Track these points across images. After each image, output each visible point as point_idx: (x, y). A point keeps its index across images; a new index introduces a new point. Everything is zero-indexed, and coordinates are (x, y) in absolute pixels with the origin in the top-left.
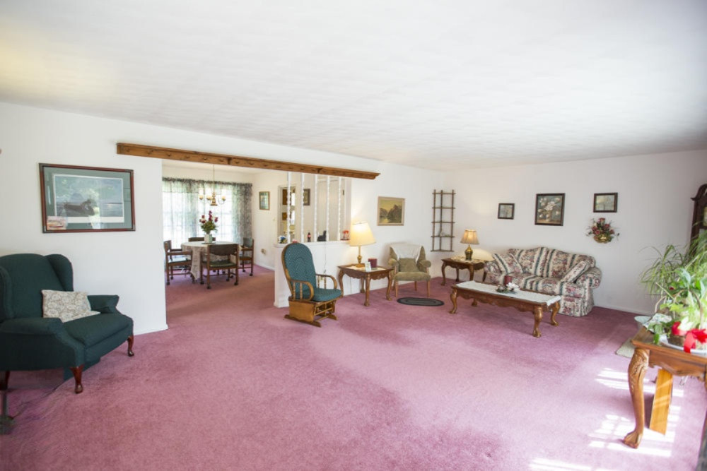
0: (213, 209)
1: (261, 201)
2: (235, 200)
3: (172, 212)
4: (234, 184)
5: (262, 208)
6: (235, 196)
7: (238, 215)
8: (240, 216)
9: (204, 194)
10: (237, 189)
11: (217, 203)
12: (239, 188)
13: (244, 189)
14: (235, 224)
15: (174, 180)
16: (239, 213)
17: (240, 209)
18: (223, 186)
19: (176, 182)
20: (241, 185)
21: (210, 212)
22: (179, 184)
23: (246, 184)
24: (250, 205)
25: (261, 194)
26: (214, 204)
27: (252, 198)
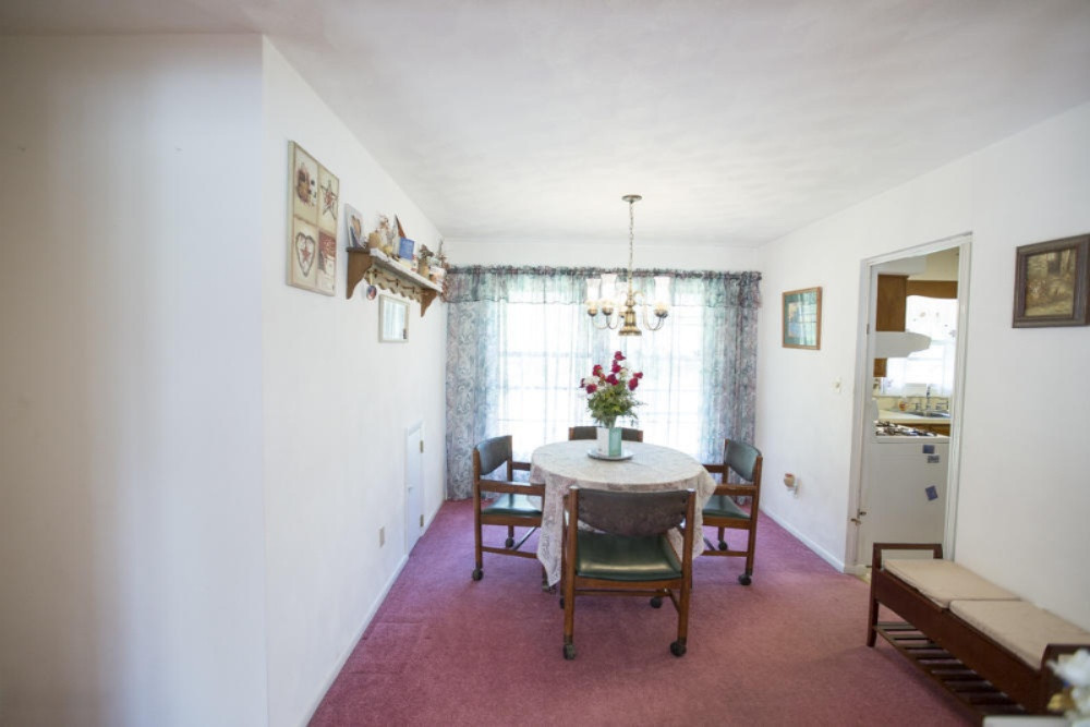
0: (630, 345)
1: (787, 322)
2: (711, 321)
3: (545, 354)
4: (709, 276)
5: (789, 341)
6: (710, 311)
7: (716, 363)
8: (721, 366)
9: (600, 296)
10: (716, 287)
11: (639, 327)
12: (722, 287)
13: (735, 287)
14: (708, 388)
15: (552, 272)
16: (721, 358)
17: (721, 347)
18: (679, 280)
19: (557, 277)
20: (728, 278)
21: (619, 356)
22: (565, 281)
23: (744, 274)
24: (753, 335)
25: (789, 298)
26: (630, 329)
27: (760, 313)
